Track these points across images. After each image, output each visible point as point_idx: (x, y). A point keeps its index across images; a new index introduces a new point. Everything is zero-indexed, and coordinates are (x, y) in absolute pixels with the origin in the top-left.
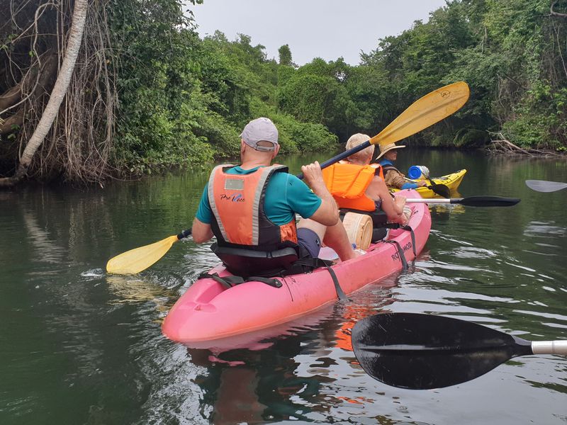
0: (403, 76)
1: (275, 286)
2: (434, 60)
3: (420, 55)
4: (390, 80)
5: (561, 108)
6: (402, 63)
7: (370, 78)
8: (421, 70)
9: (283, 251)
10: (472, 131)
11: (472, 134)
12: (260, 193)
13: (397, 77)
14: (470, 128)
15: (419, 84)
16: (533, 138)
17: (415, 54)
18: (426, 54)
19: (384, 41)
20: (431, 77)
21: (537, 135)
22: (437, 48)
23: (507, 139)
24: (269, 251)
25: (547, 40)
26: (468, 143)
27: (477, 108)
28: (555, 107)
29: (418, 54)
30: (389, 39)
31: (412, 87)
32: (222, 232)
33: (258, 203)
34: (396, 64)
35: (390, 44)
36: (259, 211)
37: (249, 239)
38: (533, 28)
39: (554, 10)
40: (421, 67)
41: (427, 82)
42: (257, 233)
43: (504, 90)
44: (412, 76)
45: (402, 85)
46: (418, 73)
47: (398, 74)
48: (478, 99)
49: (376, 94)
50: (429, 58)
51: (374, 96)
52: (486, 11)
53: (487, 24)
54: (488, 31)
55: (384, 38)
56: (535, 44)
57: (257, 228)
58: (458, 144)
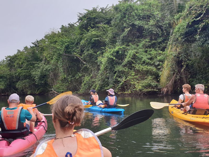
0: (15, 70)
1: (24, 139)
2: (27, 65)
3: (22, 63)
4: (10, 71)
5: (69, 81)
6: (14, 65)
7: (3, 70)
8: (22, 68)
9: (24, 130)
10: (41, 88)
11: (42, 90)
12: (19, 115)
13: (13, 70)
14: (41, 87)
15: (22, 73)
16: (62, 90)
17: (20, 63)
18: (24, 63)
19: (7, 57)
20: (26, 70)
21: (63, 89)
22: (28, 61)
23: (55, 91)
24: (20, 130)
25: (64, 61)
26: (40, 93)
27: (43, 81)
28: (68, 81)
29: (21, 63)
30: (9, 57)
31: (19, 74)
32: (5, 127)
33: (19, 117)
34: (12, 65)
35: (9, 58)
36: (19, 119)
37: (15, 128)
38: (59, 58)
39: (65, 53)
40: (22, 67)
41: (25, 72)
42: (18, 126)
43: (52, 75)
44: (19, 70)
45: (16, 73)
46: (21, 69)
47: (13, 69)
48: (43, 78)
49: (5, 76)
50: (25, 64)
51: (5, 77)
52: (44, 51)
53: (45, 55)
54: (45, 57)
55: (7, 56)
56: (61, 63)
57: (18, 124)
58: (37, 93)
